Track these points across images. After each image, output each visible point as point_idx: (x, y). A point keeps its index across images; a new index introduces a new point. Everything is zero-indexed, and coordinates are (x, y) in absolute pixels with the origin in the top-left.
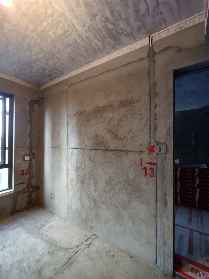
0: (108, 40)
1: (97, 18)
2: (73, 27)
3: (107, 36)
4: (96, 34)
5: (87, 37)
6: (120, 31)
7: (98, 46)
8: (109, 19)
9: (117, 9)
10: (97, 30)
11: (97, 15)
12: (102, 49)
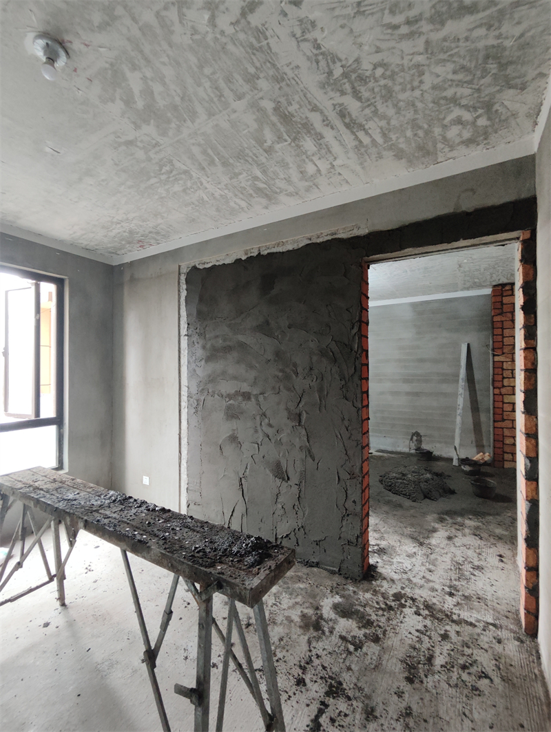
0: (257, 199)
1: (241, 177)
2: (199, 185)
3: (254, 195)
4: (237, 193)
5: (221, 196)
6: (278, 191)
7: (239, 206)
8: (258, 178)
9: (272, 169)
10: (240, 189)
11: (240, 174)
12: (246, 209)
